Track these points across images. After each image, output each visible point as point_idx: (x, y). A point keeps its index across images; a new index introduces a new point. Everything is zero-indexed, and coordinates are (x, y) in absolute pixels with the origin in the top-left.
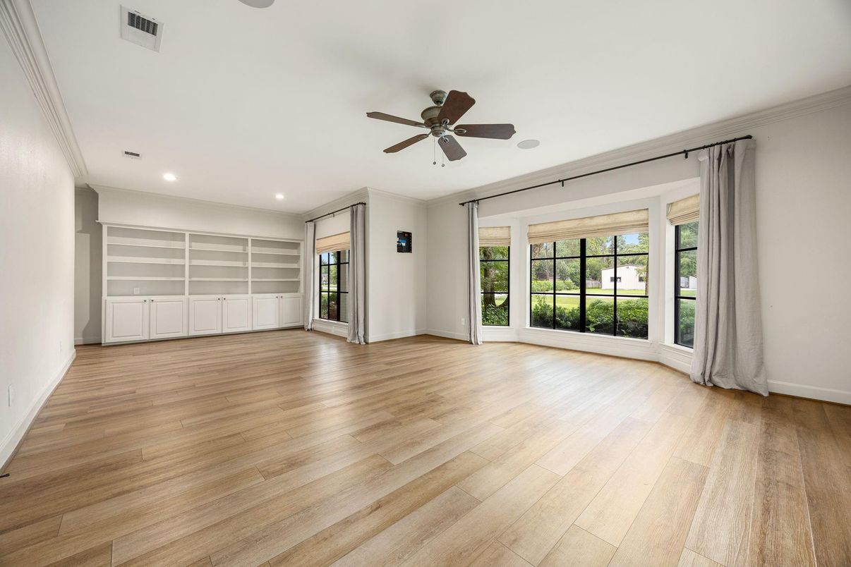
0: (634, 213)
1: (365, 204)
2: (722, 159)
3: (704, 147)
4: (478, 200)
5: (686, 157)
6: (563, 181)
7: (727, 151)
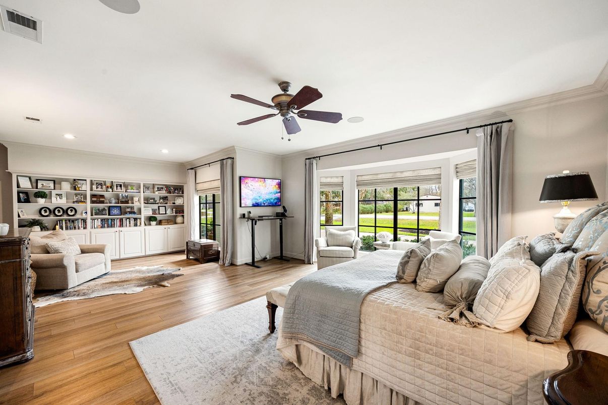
0: (432, 170)
1: (233, 158)
2: (493, 136)
3: (481, 126)
4: (319, 157)
5: (468, 132)
6: (381, 146)
7: (497, 130)
